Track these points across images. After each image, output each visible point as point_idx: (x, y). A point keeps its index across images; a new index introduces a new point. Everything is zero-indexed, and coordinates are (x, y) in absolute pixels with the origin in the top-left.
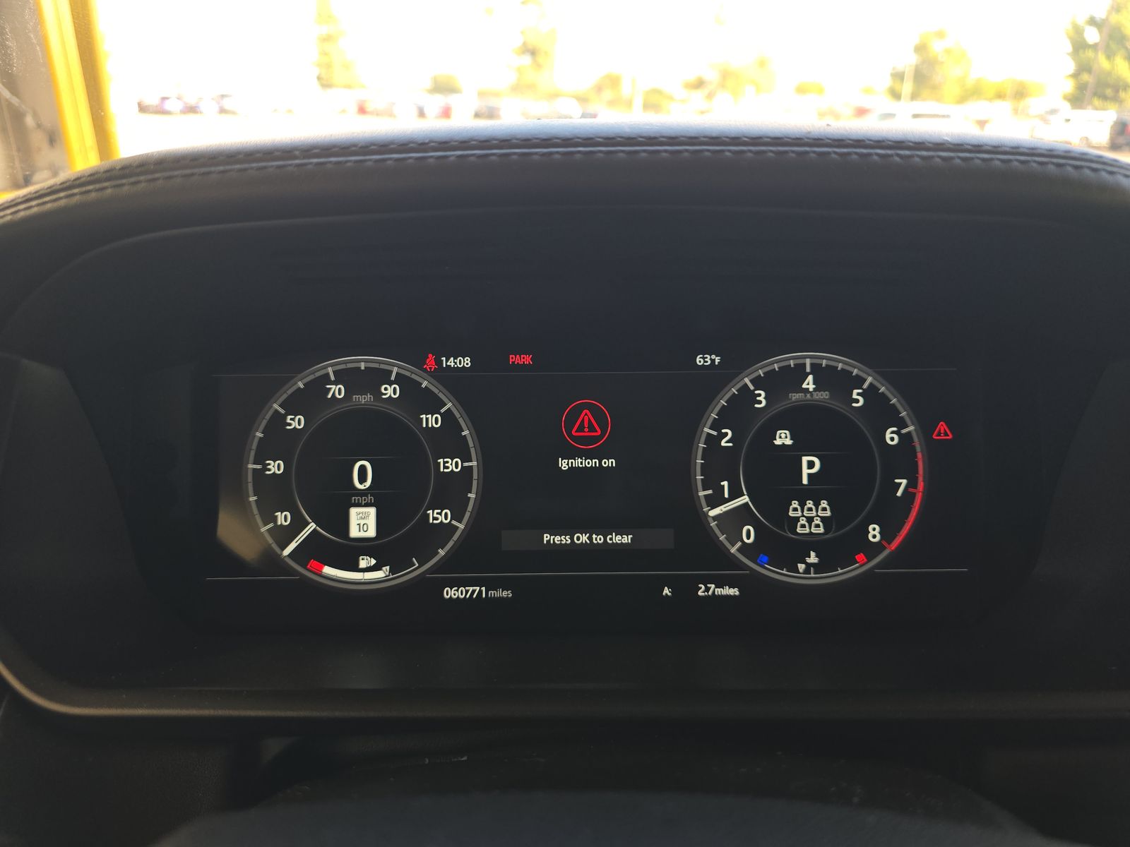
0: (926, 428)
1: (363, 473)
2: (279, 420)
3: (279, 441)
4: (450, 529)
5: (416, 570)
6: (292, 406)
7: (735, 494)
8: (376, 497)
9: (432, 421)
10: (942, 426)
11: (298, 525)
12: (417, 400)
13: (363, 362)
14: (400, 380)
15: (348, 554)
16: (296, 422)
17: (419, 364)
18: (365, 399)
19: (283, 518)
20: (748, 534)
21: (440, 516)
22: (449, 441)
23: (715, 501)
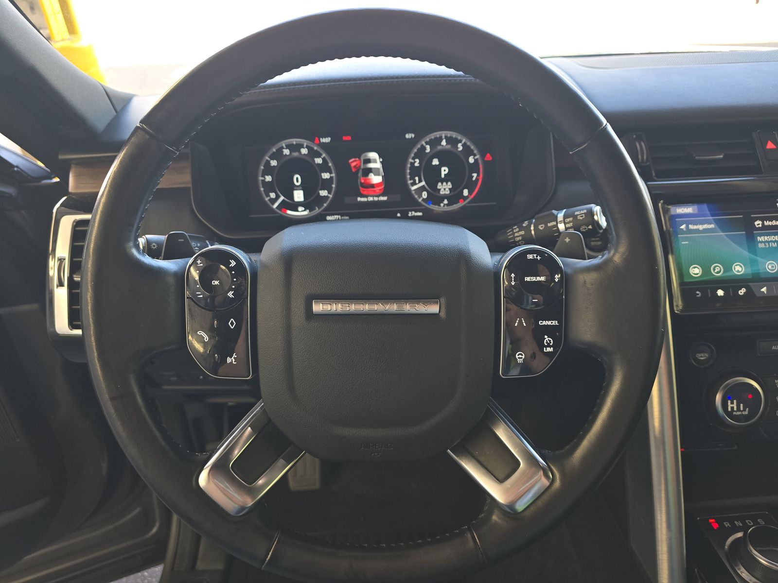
0: (483, 156)
1: (297, 179)
2: (268, 163)
3: (268, 170)
4: (326, 198)
5: (317, 211)
6: (272, 157)
7: (420, 181)
8: (303, 187)
9: (319, 161)
10: (488, 155)
11: (278, 197)
12: (313, 154)
13: (294, 141)
14: (307, 147)
15: (294, 206)
16: (274, 163)
17: (313, 141)
18: (296, 154)
19: (273, 195)
20: (425, 195)
21: (323, 193)
22: (325, 167)
23: (414, 184)
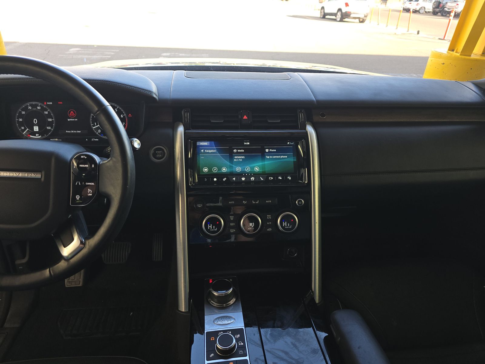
0: (127, 115)
1: (35, 121)
2: (20, 112)
3: (21, 116)
4: (50, 130)
5: (45, 136)
6: (23, 110)
7: (97, 125)
8: (37, 125)
9: (46, 113)
10: (130, 115)
11: (25, 129)
12: (43, 109)
13: (34, 103)
14: (40, 106)
15: (34, 133)
16: (23, 113)
17: (43, 103)
18: (35, 109)
19: (23, 128)
20: (99, 131)
21: (49, 128)
22: (49, 116)
23: (94, 126)
